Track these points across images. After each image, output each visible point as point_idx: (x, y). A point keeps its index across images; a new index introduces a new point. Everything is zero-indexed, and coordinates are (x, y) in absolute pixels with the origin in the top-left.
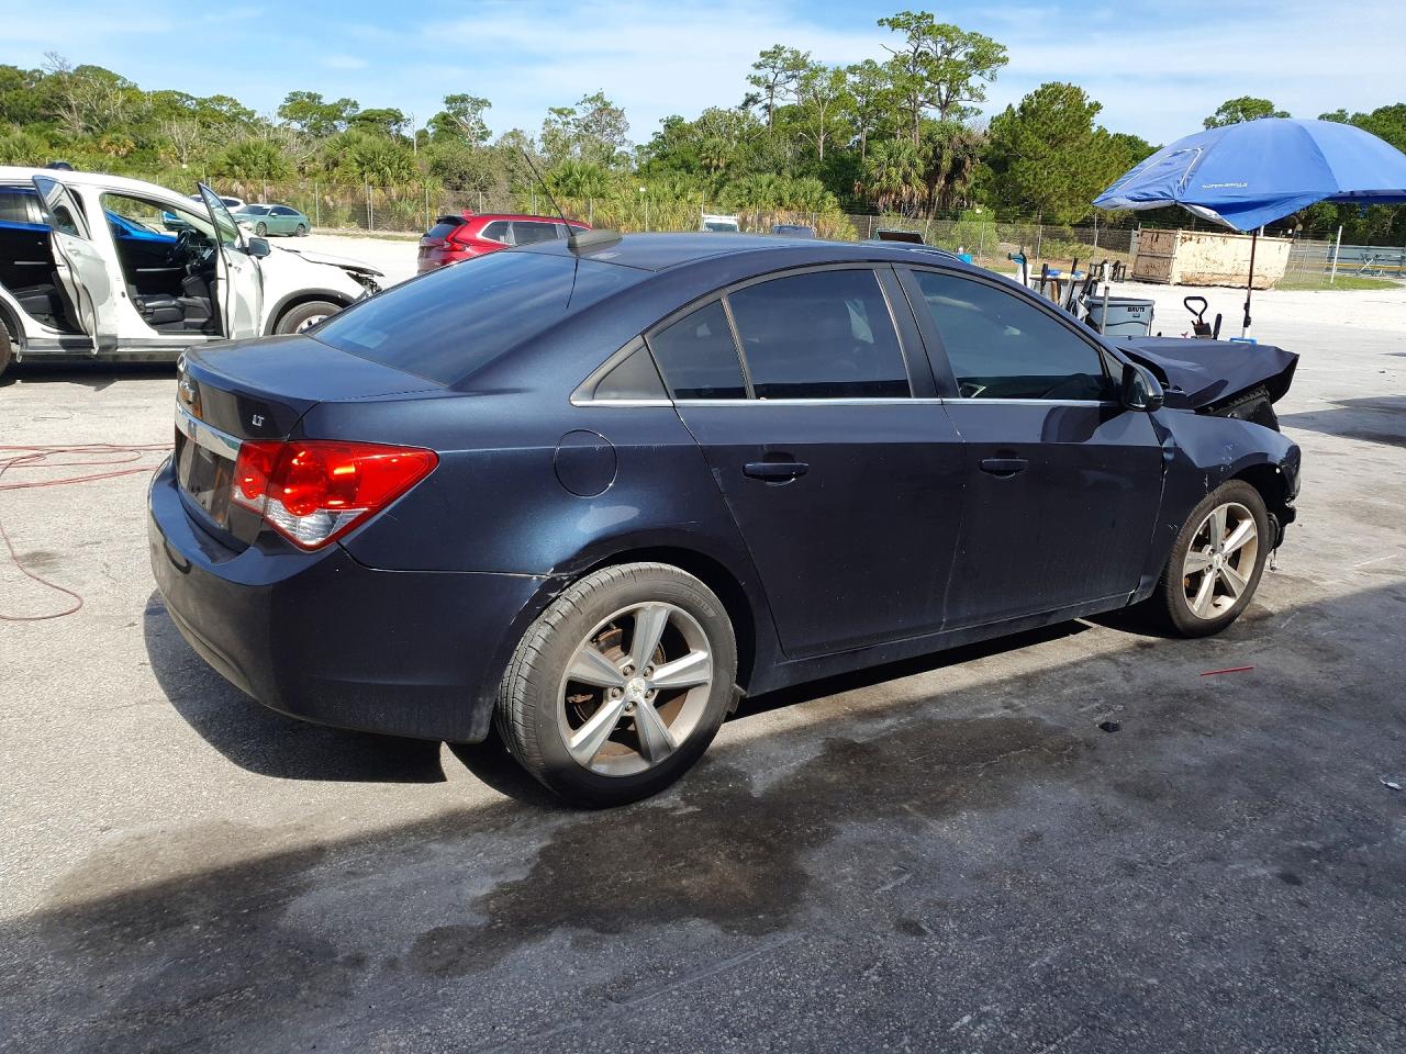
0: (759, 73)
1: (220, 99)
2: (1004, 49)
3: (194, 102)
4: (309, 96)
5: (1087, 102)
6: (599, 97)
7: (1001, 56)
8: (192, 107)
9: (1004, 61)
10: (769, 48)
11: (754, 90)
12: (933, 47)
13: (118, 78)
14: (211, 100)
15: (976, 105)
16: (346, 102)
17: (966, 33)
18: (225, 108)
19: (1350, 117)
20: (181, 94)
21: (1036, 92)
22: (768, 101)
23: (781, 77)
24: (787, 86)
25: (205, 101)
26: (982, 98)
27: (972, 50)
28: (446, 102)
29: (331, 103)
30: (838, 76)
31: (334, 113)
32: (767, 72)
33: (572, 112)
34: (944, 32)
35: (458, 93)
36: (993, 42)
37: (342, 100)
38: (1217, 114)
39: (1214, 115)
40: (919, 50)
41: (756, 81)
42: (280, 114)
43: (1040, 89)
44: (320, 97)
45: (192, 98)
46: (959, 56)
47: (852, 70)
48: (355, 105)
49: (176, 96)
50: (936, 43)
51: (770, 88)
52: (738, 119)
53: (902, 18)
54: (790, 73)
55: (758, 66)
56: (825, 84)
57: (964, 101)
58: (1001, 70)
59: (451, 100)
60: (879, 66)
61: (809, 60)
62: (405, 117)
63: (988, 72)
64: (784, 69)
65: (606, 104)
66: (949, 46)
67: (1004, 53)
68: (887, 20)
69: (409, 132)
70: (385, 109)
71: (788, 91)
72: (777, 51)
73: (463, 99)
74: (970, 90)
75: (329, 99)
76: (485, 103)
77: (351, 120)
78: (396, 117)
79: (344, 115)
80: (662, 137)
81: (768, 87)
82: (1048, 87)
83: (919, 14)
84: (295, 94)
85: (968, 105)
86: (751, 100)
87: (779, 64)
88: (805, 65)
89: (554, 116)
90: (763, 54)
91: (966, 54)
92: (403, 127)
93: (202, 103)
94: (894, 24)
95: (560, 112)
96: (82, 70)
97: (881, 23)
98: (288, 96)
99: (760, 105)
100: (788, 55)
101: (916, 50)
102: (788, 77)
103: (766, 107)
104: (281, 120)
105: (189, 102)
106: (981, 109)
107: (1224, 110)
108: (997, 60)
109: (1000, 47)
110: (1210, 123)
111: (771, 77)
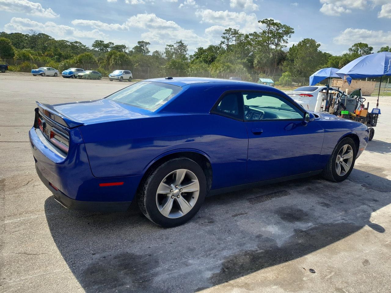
0: (225, 35)
1: (76, 42)
2: (293, 29)
3: (69, 43)
4: (101, 41)
5: (317, 44)
6: (181, 42)
7: (292, 31)
8: (69, 44)
9: (293, 32)
10: (228, 29)
11: (223, 40)
13: (49, 36)
14: (74, 42)
15: (285, 44)
16: (111, 43)
17: (282, 25)
18: (78, 45)
19: (390, 48)
20: (66, 41)
21: (302, 41)
22: (227, 43)
23: (231, 37)
24: (233, 39)
25: (72, 43)
26: (287, 42)
27: (284, 29)
29: (107, 43)
30: (247, 36)
31: (107, 46)
32: (227, 35)
33: (173, 46)
34: (276, 24)
35: (141, 41)
36: (290, 27)
37: (109, 42)
38: (352, 47)
39: (351, 48)
40: (270, 29)
41: (224, 38)
42: (93, 46)
43: (303, 40)
44: (103, 42)
45: (69, 42)
46: (280, 31)
47: (251, 35)
48: (113, 44)
49: (65, 42)
50: (274, 27)
51: (228, 40)
52: (219, 48)
53: (265, 21)
54: (233, 36)
56: (243, 39)
57: (282, 43)
58: (292, 35)
59: (139, 42)
60: (258, 34)
61: (239, 32)
62: (127, 47)
63: (289, 35)
64: (232, 34)
65: (183, 44)
66: (278, 28)
67: (293, 30)
68: (261, 21)
70: (121, 45)
71: (233, 40)
72: (230, 29)
73: (143, 42)
74: (284, 40)
75: (106, 42)
76: (148, 43)
77: (112, 48)
78: (124, 47)
79: (110, 46)
80: (197, 53)
82: (306, 39)
83: (270, 20)
84: (97, 41)
85: (283, 44)
86: (223, 43)
87: (231, 33)
88: (237, 33)
89: (168, 47)
90: (226, 30)
91: (282, 31)
92: (126, 50)
93: (71, 43)
94: (263, 22)
95: (170, 46)
96: (40, 34)
97: (259, 22)
98: (95, 41)
100: (233, 30)
102: (233, 37)
103: (226, 45)
104: (93, 48)
105: (68, 43)
106: (287, 45)
107: (354, 46)
108: (291, 32)
109: (292, 29)
110: (350, 50)
111: (228, 37)
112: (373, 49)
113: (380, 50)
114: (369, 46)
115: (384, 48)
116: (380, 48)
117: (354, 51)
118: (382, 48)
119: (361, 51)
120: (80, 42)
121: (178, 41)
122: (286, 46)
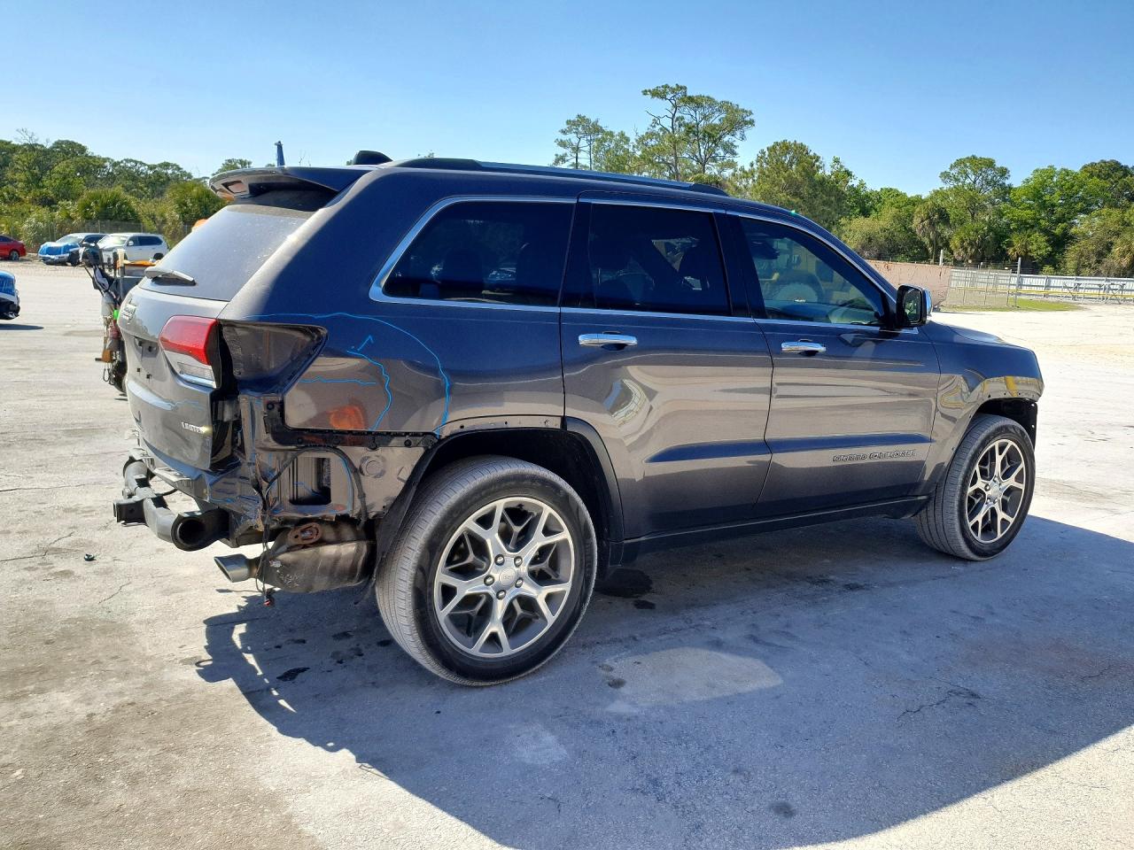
0: (564, 138)
1: (166, 165)
2: (751, 113)
3: (146, 167)
5: (810, 155)
7: (747, 119)
9: (752, 122)
10: (573, 118)
11: (561, 151)
12: (692, 112)
14: (160, 165)
17: (719, 102)
18: (170, 172)
20: (136, 162)
21: (768, 149)
22: (574, 160)
23: (583, 141)
25: (155, 167)
26: (734, 154)
27: (726, 115)
32: (573, 138)
34: (698, 101)
36: (742, 108)
40: (677, 115)
41: (562, 144)
43: (771, 145)
44: (249, 163)
45: (145, 165)
46: (715, 121)
50: (695, 110)
51: (576, 150)
53: (661, 90)
55: (564, 132)
56: (612, 145)
57: (719, 157)
58: (749, 132)
61: (603, 127)
63: (738, 133)
64: (585, 135)
66: (706, 112)
67: (751, 117)
68: (649, 91)
72: (579, 120)
74: (725, 148)
81: (573, 149)
83: (674, 86)
84: (230, 161)
85: (723, 160)
86: (561, 159)
87: (581, 130)
88: (601, 130)
90: (568, 122)
91: (721, 119)
93: (151, 168)
94: (658, 94)
96: (58, 144)
99: (567, 164)
101: (674, 115)
103: (573, 165)
105: (143, 168)
108: (746, 123)
109: (746, 112)
111: (575, 141)
117: (956, 180)
119: (975, 180)
120: (175, 165)
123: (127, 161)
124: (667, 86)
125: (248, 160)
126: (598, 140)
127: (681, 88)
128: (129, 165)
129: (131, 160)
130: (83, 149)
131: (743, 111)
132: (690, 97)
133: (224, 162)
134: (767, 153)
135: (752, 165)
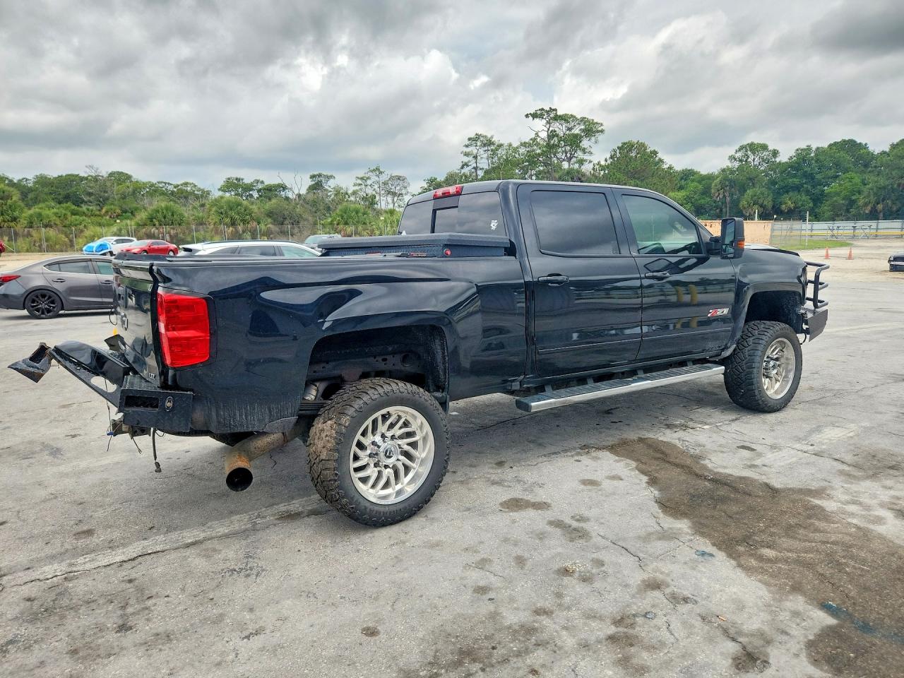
0: (468, 150)
1: (186, 184)
2: (601, 125)
4: (237, 179)
5: (648, 150)
7: (600, 129)
9: (602, 131)
10: (473, 136)
11: (466, 159)
12: (560, 126)
14: (182, 185)
15: (588, 158)
16: (257, 181)
17: (579, 118)
18: (188, 188)
20: (165, 183)
21: (618, 148)
22: (474, 165)
23: (480, 151)
24: (483, 155)
25: (179, 186)
26: (590, 153)
27: (583, 127)
28: (311, 178)
30: (509, 148)
31: (248, 188)
32: (473, 150)
33: (369, 178)
34: (564, 118)
35: (316, 173)
36: (595, 121)
37: (255, 180)
38: (736, 152)
39: (734, 154)
40: (551, 129)
41: (467, 154)
43: (620, 145)
44: (243, 179)
45: (171, 185)
46: (576, 131)
48: (262, 182)
51: (475, 157)
52: (457, 175)
53: (539, 112)
54: (485, 148)
55: (467, 146)
56: (503, 153)
57: (581, 156)
58: (600, 137)
59: (314, 177)
61: (493, 140)
62: (289, 187)
63: (593, 138)
64: (481, 147)
66: (569, 125)
67: (602, 127)
68: (530, 114)
69: (290, 195)
70: (278, 183)
71: (483, 158)
72: (478, 137)
73: (320, 175)
74: (584, 149)
75: (248, 180)
76: (332, 177)
77: (259, 191)
78: (284, 188)
79: (256, 188)
80: (425, 188)
81: (474, 157)
82: (626, 144)
83: (548, 109)
84: (229, 179)
85: (584, 158)
86: (465, 165)
87: (479, 144)
88: (493, 144)
89: (359, 181)
90: (469, 139)
91: (580, 130)
92: (287, 192)
93: (177, 186)
94: (535, 116)
95: (362, 179)
96: (111, 174)
97: (527, 116)
99: (470, 168)
100: (483, 138)
101: (548, 130)
102: (484, 151)
103: (474, 168)
104: (221, 193)
105: (170, 187)
106: (592, 160)
107: (740, 150)
108: (598, 131)
109: (599, 124)
110: (732, 158)
111: (475, 151)
112: (780, 154)
113: (794, 154)
114: (770, 148)
115: (802, 150)
116: (794, 151)
117: (741, 161)
118: (797, 150)
119: (754, 159)
120: (192, 183)
121: (372, 169)
122: (590, 162)
123: (158, 182)
124: (542, 109)
125: (242, 177)
126: (492, 150)
127: (554, 110)
128: (161, 186)
129: (162, 182)
130: (129, 177)
131: (597, 123)
132: (560, 116)
133: (225, 180)
134: (618, 151)
135: (606, 160)
